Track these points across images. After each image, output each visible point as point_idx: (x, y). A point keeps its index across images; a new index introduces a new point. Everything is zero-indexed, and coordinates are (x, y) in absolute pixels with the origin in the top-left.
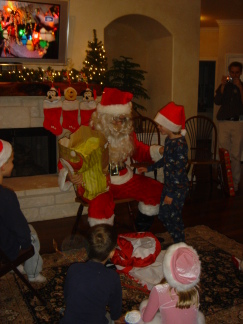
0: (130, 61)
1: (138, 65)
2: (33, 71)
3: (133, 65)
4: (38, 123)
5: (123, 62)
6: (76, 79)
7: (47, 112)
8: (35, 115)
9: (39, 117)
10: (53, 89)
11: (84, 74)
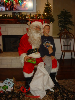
1: (70, 13)
2: (24, 15)
5: (64, 12)
8: (25, 31)
10: (29, 21)
11: (43, 16)
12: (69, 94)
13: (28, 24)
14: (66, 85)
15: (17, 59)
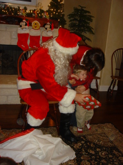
0: (85, 9)
1: (89, 12)
2: (14, 8)
5: (80, 10)
6: (42, 16)
7: (20, 36)
8: (14, 37)
11: (47, 13)
12: (98, 150)
14: (90, 135)
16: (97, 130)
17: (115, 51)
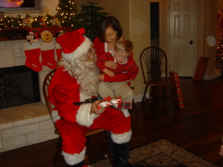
0: (95, 5)
1: (102, 9)
2: (13, 18)
3: (98, 9)
4: (21, 62)
5: (89, 7)
6: (50, 24)
7: (27, 53)
8: (18, 55)
9: (22, 57)
10: (31, 33)
11: (57, 19)
13: (29, 41)
15: (14, 127)
16: (153, 151)
17: (143, 52)
